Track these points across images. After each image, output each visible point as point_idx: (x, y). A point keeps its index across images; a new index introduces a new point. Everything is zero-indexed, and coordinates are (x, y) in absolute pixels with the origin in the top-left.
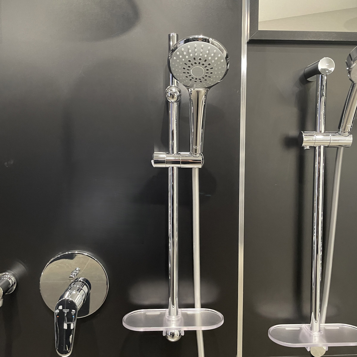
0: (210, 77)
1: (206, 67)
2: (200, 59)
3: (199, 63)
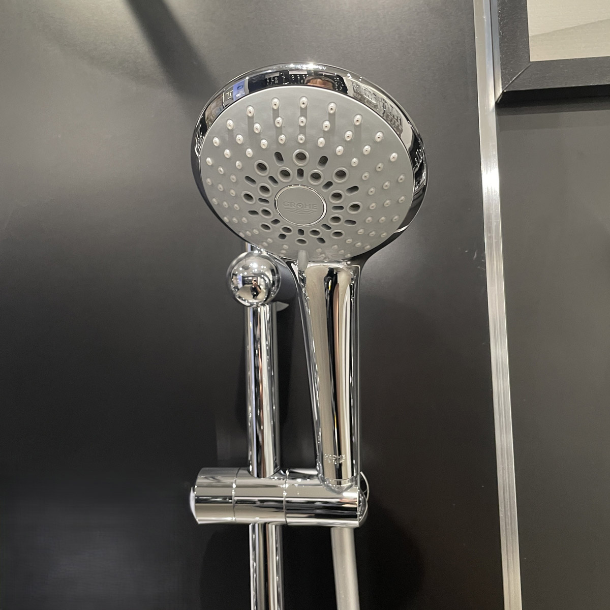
0: (354, 222)
1: (329, 184)
2: (301, 157)
3: (301, 173)
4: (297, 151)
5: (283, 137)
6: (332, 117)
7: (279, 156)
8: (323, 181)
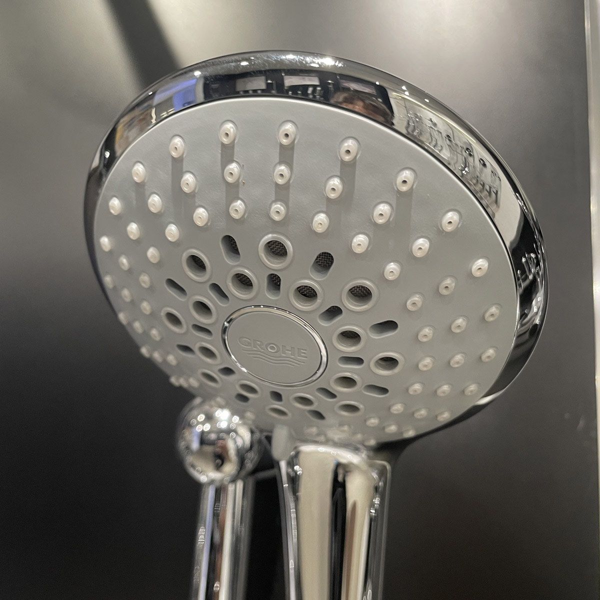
0: (384, 391)
2: (276, 249)
3: (275, 282)
4: (269, 237)
5: (239, 204)
6: (347, 170)
7: (231, 244)
8: (322, 303)
